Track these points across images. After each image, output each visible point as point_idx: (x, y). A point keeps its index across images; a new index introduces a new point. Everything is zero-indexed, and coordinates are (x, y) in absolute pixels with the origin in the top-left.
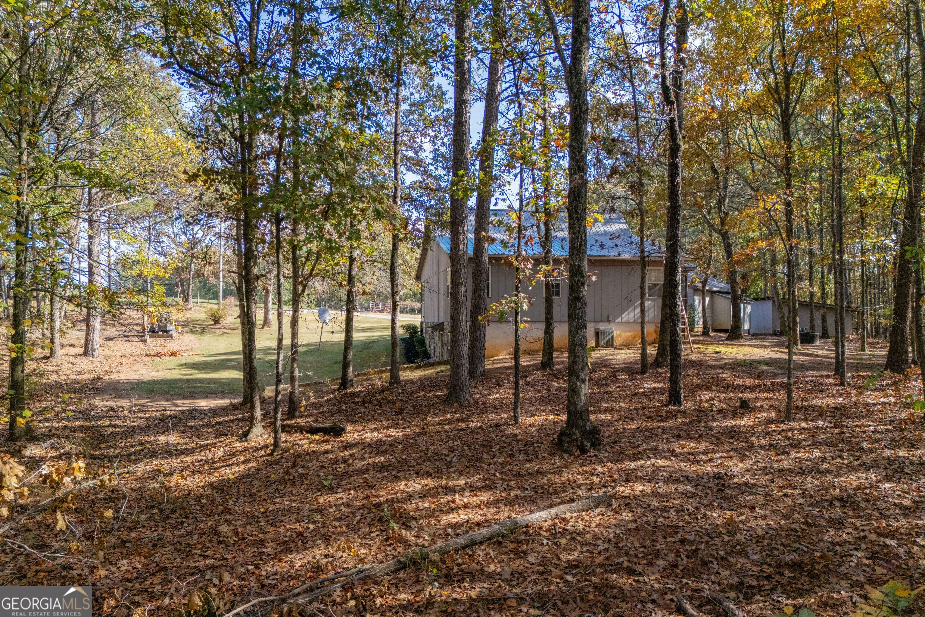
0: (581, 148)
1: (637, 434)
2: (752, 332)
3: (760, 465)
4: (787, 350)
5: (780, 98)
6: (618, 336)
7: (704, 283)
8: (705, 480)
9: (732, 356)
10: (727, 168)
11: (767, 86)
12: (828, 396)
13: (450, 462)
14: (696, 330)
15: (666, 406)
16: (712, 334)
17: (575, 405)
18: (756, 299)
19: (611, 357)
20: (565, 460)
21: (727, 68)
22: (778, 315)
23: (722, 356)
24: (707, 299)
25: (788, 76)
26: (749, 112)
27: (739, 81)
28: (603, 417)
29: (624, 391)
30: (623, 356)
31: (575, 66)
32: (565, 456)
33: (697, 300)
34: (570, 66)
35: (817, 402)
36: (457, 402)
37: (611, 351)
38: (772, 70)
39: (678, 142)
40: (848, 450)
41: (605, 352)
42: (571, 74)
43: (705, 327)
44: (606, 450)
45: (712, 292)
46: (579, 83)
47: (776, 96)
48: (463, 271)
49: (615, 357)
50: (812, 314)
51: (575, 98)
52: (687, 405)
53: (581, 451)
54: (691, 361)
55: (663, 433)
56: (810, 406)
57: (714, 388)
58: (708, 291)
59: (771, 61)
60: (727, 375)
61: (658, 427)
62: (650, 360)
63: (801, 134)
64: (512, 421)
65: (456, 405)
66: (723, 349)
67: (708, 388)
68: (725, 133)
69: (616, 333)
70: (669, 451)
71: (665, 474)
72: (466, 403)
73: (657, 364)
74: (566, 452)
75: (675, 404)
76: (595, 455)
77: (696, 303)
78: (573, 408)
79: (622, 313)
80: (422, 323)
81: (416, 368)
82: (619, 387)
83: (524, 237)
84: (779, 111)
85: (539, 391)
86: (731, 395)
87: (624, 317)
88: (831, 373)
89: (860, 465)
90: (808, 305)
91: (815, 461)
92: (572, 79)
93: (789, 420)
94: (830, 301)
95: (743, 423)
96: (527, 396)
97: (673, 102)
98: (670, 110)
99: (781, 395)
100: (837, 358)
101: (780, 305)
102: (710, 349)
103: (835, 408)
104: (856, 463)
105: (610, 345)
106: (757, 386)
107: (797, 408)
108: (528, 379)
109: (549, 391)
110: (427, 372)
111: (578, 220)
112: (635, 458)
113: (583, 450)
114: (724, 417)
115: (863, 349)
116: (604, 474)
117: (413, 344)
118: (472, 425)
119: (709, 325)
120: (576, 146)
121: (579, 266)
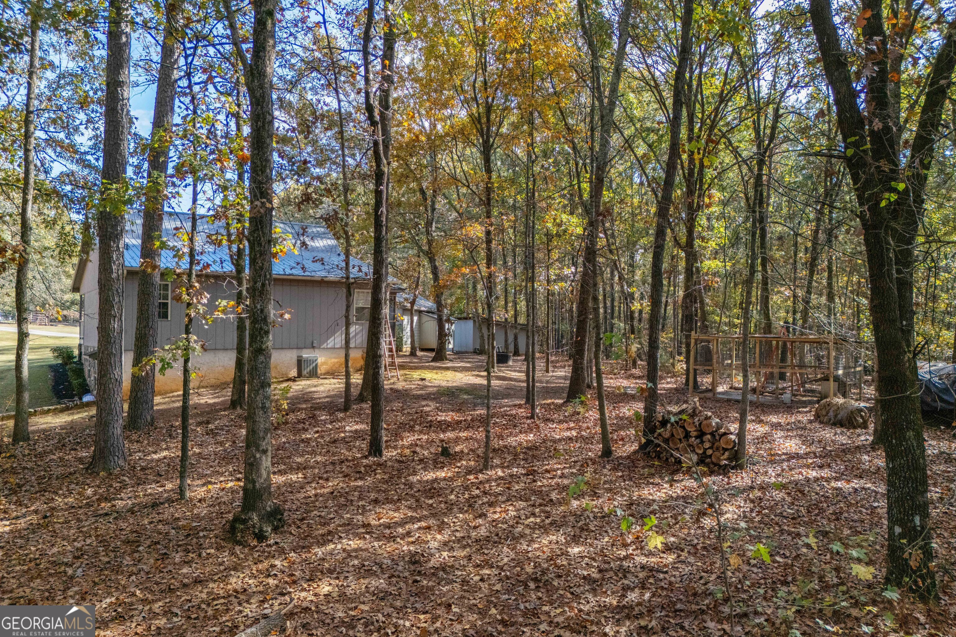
0: (265, 167)
1: (330, 503)
2: (456, 349)
3: (458, 534)
4: (485, 374)
5: (482, 129)
6: (323, 364)
7: (413, 303)
8: (400, 568)
9: (437, 383)
10: (435, 191)
11: (471, 116)
12: (521, 432)
13: (72, 578)
14: (404, 350)
15: (366, 457)
16: (419, 353)
17: (254, 482)
18: (460, 319)
19: (313, 389)
20: (237, 556)
21: (436, 91)
22: (478, 335)
23: (427, 384)
24: (415, 318)
25: (489, 108)
26: (454, 138)
27: (445, 106)
28: (294, 477)
29: (322, 437)
30: (328, 387)
31: (257, 67)
32: (238, 549)
33: (406, 319)
34: (251, 65)
35: (512, 441)
36: (104, 469)
37: (314, 381)
38: (475, 99)
39: (382, 167)
40: (540, 505)
41: (308, 382)
42: (252, 74)
43: (413, 348)
44: (291, 533)
45: (420, 312)
46: (261, 87)
47: (479, 126)
48: (117, 299)
49: (318, 389)
50: (506, 333)
51: (258, 105)
52: (389, 454)
53: (258, 539)
54: (397, 391)
55: (360, 498)
56: (505, 447)
57: (417, 428)
58: (416, 311)
59: (474, 90)
60: (430, 407)
61: (356, 488)
62: (355, 392)
63: (499, 163)
64: (175, 496)
65: (102, 474)
66: (428, 375)
67: (411, 429)
68: (433, 157)
69: (320, 360)
70: (364, 526)
71: (356, 562)
72: (117, 471)
73: (361, 399)
74: (239, 543)
75: (376, 456)
76: (276, 543)
77: (405, 322)
78: (250, 486)
79: (328, 339)
80: (80, 345)
81: (62, 411)
82: (317, 432)
83: (198, 263)
84: (481, 141)
85: (222, 444)
86: (433, 435)
87: (330, 343)
88: (523, 402)
89: (551, 524)
90: (504, 325)
91: (511, 523)
92: (253, 81)
93: (487, 469)
94: (522, 320)
95: (443, 475)
96: (206, 451)
97: (377, 123)
98: (374, 131)
99: (480, 435)
100: (528, 381)
101: (480, 325)
102: (416, 375)
103: (528, 448)
104: (547, 521)
105: (313, 374)
106: (459, 422)
107: (494, 450)
108: (211, 426)
109: (234, 442)
110: (76, 417)
111: (261, 255)
112: (323, 541)
113: (261, 537)
114: (425, 469)
115: (547, 371)
116: (283, 572)
117: (64, 374)
118: (120, 504)
119: (417, 345)
120: (259, 163)
121: (262, 311)
